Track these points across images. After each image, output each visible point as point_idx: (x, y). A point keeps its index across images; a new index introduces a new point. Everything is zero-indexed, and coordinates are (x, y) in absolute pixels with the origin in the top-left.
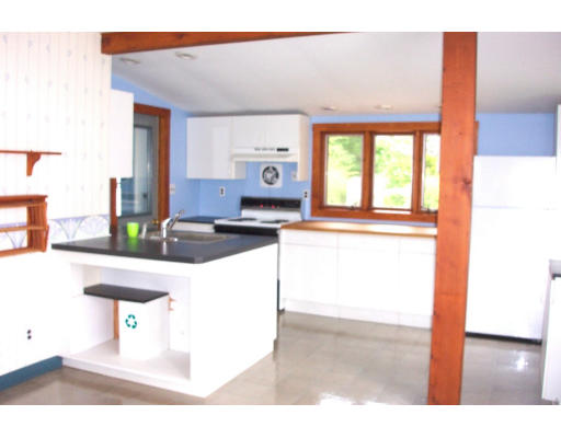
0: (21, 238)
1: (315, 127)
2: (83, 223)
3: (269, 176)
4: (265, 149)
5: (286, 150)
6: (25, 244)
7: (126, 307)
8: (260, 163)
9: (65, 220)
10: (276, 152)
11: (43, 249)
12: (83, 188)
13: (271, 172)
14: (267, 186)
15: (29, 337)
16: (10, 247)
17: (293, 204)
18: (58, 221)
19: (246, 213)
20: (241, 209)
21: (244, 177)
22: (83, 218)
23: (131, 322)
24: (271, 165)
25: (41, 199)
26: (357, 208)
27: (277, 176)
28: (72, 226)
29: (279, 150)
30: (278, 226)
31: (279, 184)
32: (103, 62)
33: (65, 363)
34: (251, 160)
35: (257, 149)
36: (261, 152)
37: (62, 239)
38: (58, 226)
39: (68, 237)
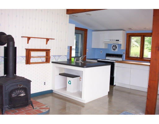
0: (44, 59)
1: (127, 34)
2: (60, 57)
3: (114, 48)
4: (112, 40)
5: (118, 40)
6: (45, 61)
7: (69, 79)
8: (111, 44)
9: (55, 56)
10: (115, 41)
11: (49, 62)
12: (60, 48)
13: (115, 47)
14: (113, 51)
15: (45, 84)
16: (41, 61)
17: (120, 56)
18: (54, 56)
19: (107, 58)
20: (106, 57)
21: (107, 48)
22: (60, 56)
23: (70, 83)
24: (115, 45)
25: (49, 50)
26: (139, 58)
27: (116, 48)
28: (57, 58)
29: (116, 40)
30: (115, 61)
31: (117, 50)
32: (67, 16)
33: (53, 92)
34: (109, 43)
35: (110, 40)
36: (112, 41)
37: (54, 61)
38: (54, 57)
39: (56, 60)
